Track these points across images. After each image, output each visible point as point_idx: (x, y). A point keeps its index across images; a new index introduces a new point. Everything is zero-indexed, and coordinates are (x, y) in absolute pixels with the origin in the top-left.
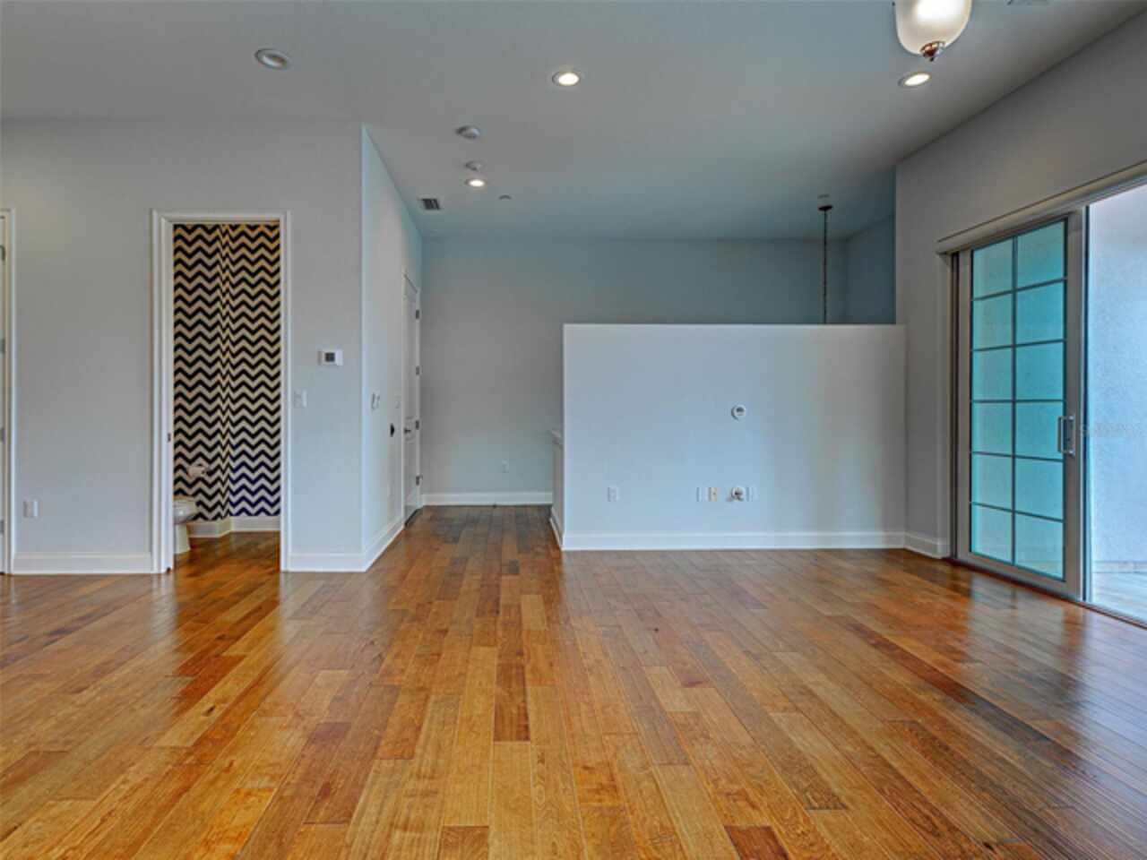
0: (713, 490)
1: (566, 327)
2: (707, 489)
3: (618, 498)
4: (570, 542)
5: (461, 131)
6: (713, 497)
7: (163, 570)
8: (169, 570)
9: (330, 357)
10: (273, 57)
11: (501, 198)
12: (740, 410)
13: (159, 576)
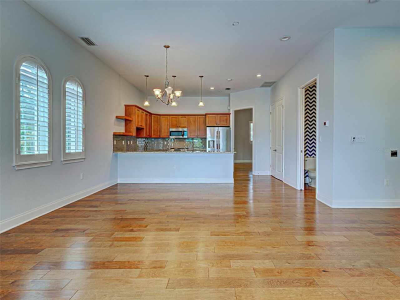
13: (298, 190)
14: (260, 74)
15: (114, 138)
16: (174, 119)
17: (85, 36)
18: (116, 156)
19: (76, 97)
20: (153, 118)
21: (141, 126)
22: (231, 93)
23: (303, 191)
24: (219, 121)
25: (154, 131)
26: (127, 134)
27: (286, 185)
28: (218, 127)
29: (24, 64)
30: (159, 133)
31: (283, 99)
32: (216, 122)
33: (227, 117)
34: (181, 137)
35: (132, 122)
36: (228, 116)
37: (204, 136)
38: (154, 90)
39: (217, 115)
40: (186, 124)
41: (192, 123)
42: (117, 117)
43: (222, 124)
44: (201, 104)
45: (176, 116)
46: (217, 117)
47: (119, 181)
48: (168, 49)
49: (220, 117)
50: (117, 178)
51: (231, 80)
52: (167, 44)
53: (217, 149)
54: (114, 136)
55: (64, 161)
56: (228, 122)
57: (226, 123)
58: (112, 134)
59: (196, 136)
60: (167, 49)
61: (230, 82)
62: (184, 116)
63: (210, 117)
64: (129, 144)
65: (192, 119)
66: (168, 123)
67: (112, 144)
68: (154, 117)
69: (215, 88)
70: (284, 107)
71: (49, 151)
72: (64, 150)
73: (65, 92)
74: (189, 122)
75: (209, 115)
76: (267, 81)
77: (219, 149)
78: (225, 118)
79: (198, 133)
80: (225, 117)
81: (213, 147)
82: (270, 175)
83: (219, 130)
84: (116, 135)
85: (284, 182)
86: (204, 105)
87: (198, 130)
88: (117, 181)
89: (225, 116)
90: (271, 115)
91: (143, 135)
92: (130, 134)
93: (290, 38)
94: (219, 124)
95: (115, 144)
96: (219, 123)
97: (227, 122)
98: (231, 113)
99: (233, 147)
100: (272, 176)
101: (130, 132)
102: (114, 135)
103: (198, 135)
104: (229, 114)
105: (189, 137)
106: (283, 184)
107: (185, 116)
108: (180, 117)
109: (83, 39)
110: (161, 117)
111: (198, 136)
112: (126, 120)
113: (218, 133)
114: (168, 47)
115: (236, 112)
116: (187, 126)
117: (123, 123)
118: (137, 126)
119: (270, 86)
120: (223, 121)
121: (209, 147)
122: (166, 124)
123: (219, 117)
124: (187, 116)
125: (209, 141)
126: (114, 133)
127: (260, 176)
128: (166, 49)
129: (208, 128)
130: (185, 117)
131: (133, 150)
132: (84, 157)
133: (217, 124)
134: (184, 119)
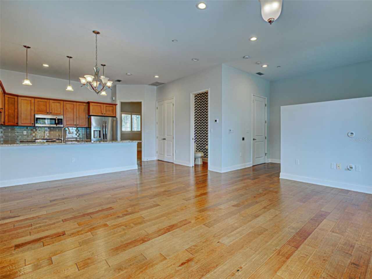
0: (338, 165)
1: (281, 107)
2: (335, 164)
3: (299, 163)
4: (283, 176)
5: (244, 57)
6: (338, 168)
7: (192, 166)
8: (193, 166)
9: (216, 121)
10: (195, 59)
11: (278, 67)
12: (352, 134)
13: (191, 167)
14: (158, 76)
16: (40, 103)
20: (19, 101)
23: (194, 167)
24: (105, 110)
25: (9, 116)
27: (176, 165)
28: (104, 116)
30: (16, 120)
31: (173, 99)
32: (101, 111)
33: (113, 107)
34: (54, 126)
37: (85, 125)
39: (102, 105)
41: (70, 110)
43: (108, 114)
45: (46, 100)
46: (102, 107)
49: (106, 106)
51: (131, 74)
52: (97, 30)
53: (104, 139)
56: (114, 112)
57: (112, 114)
59: (75, 125)
62: (56, 101)
63: (94, 105)
65: (69, 106)
66: (33, 108)
68: (9, 98)
70: (174, 105)
74: (65, 109)
75: (92, 104)
76: (158, 82)
77: (106, 139)
79: (78, 122)
81: (99, 137)
82: (156, 160)
83: (106, 120)
85: (175, 163)
87: (78, 119)
89: (111, 107)
90: (157, 110)
94: (105, 114)
96: (105, 113)
98: (117, 103)
99: (120, 137)
100: (158, 160)
104: (116, 105)
105: (65, 126)
106: (174, 165)
107: (59, 101)
110: (20, 98)
111: (78, 125)
113: (105, 122)
114: (98, 33)
115: (122, 104)
116: (61, 113)
119: (157, 86)
120: (109, 111)
121: (94, 137)
122: (29, 108)
124: (61, 102)
125: (94, 131)
127: (148, 162)
128: (95, 34)
129: (92, 117)
133: (102, 114)
134: (58, 104)
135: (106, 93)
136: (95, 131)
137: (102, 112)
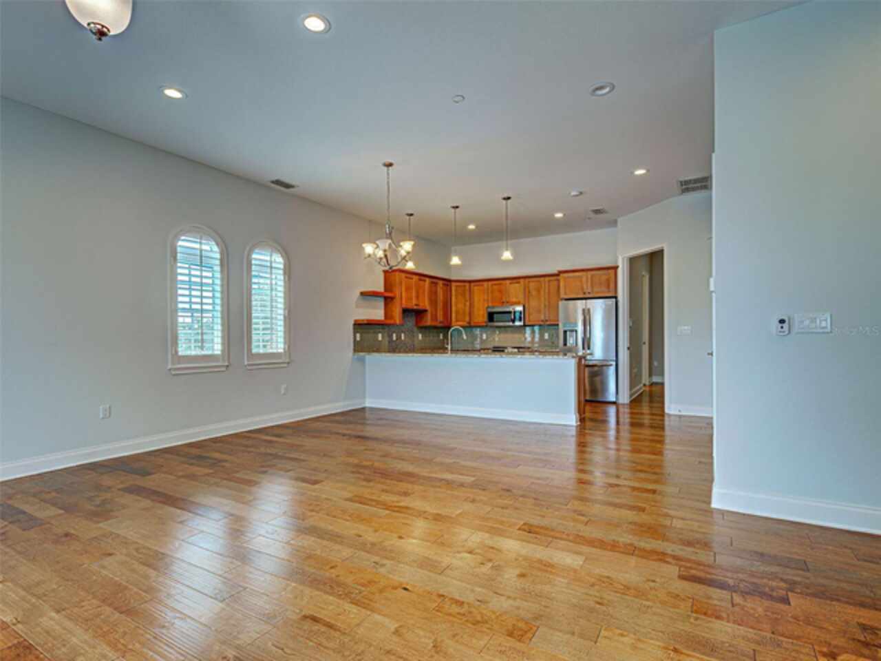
14: (639, 169)
15: (354, 329)
16: (495, 287)
17: (275, 178)
18: (362, 361)
19: (269, 270)
20: (453, 288)
21: (416, 305)
22: (619, 217)
24: (589, 285)
25: (457, 312)
26: (389, 322)
28: (586, 299)
29: (183, 238)
30: (467, 317)
32: (582, 289)
33: (609, 274)
34: (511, 324)
35: (395, 300)
36: (612, 272)
37: (553, 320)
38: (364, 245)
39: (584, 273)
40: (521, 297)
41: (534, 293)
42: (363, 294)
43: (597, 292)
44: (507, 255)
46: (584, 279)
47: (368, 403)
48: (390, 168)
49: (592, 276)
50: (364, 397)
51: (581, 193)
53: (584, 348)
54: (356, 326)
55: (249, 365)
56: (612, 285)
57: (606, 289)
58: (353, 322)
60: (388, 170)
61: (578, 198)
62: (515, 281)
63: (568, 277)
64: (394, 338)
65: (533, 285)
66: (486, 296)
67: (352, 340)
68: (457, 286)
69: (564, 215)
71: (223, 351)
72: (250, 349)
73: (250, 265)
74: (527, 293)
75: (566, 275)
77: (589, 348)
78: (604, 278)
79: (547, 314)
80: (603, 276)
81: (574, 344)
83: (588, 307)
84: (360, 324)
86: (514, 258)
87: (547, 309)
88: (364, 403)
89: (604, 274)
91: (426, 322)
92: (392, 322)
93: (613, 87)
94: (589, 293)
95: (358, 339)
96: (589, 290)
97: (608, 287)
98: (619, 264)
99: (627, 344)
101: (392, 317)
102: (355, 324)
103: (547, 318)
104: (616, 268)
105: (527, 324)
107: (518, 280)
108: (508, 282)
109: (273, 182)
110: (472, 284)
111: (547, 321)
112: (386, 298)
113: (586, 311)
114: (390, 165)
115: (633, 261)
116: (522, 301)
117: (381, 303)
118: (404, 306)
120: (600, 284)
121: (565, 345)
122: (482, 299)
123: (589, 276)
124: (522, 281)
125: (565, 332)
126: (356, 321)
127: (682, 419)
128: (386, 169)
129: (561, 303)
130: (519, 283)
131: (407, 350)
132: (287, 360)
133: (584, 293)
134: (517, 285)
135: (512, 255)
136: (568, 333)
137: (585, 291)
